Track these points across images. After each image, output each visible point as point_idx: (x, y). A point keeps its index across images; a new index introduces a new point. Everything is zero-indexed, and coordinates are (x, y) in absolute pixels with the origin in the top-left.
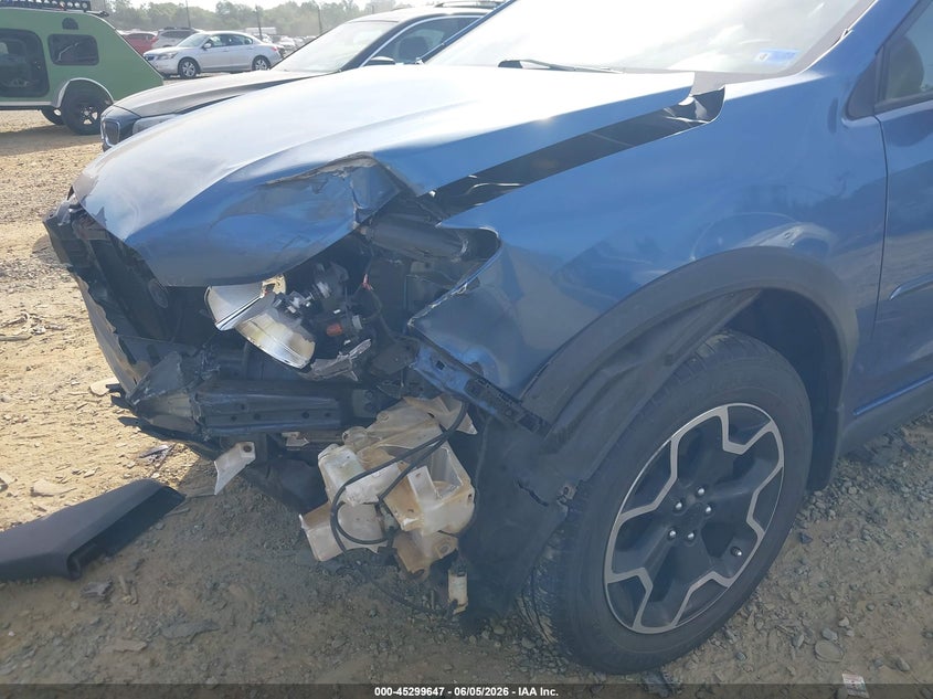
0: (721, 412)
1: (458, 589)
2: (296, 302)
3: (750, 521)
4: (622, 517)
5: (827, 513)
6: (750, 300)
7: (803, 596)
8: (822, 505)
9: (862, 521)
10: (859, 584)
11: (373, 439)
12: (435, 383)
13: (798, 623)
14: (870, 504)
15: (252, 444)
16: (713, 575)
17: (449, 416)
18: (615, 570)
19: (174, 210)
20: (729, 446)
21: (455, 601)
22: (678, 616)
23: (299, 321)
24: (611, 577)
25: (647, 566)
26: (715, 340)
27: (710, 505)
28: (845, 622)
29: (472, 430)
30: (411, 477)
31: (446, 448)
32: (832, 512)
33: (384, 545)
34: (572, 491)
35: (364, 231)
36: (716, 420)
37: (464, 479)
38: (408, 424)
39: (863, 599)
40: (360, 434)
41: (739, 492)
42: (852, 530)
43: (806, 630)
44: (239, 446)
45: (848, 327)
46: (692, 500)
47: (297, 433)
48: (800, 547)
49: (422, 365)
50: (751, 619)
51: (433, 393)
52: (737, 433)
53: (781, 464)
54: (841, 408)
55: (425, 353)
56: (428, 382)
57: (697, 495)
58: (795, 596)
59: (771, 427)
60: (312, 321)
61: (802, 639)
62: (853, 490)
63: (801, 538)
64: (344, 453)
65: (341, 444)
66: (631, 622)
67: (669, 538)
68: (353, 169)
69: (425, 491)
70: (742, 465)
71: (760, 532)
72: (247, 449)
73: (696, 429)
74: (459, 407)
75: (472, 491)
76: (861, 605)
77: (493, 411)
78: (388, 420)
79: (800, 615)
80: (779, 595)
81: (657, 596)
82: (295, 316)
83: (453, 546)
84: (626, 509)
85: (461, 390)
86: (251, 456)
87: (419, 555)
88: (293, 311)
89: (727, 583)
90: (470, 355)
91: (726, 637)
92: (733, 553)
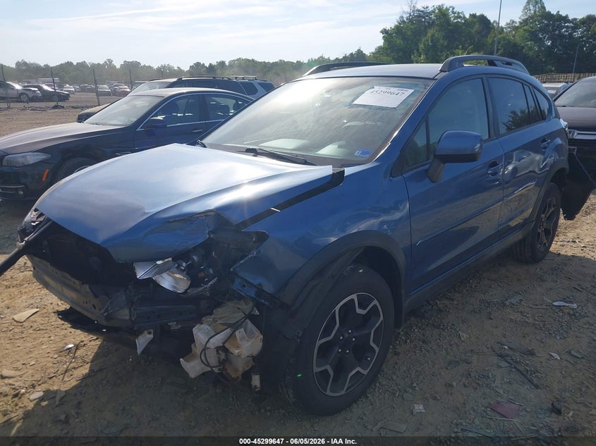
0: (354, 297)
1: (256, 381)
2: (184, 264)
3: (372, 344)
4: (319, 343)
5: (406, 341)
6: (362, 250)
7: (397, 377)
8: (403, 338)
9: (421, 343)
10: (420, 369)
11: (215, 321)
12: (242, 293)
13: (396, 388)
14: (424, 335)
15: (152, 331)
16: (358, 369)
17: (247, 307)
18: (318, 366)
19: (127, 229)
20: (359, 311)
21: (256, 386)
22: (345, 388)
23: (185, 272)
24: (317, 370)
25: (330, 364)
26: (348, 268)
27: (354, 337)
28: (415, 384)
29: (257, 313)
30: (237, 333)
31: (248, 321)
32: (408, 341)
33: (221, 367)
34: (301, 333)
35: (212, 236)
36: (352, 300)
37: (257, 332)
38: (229, 312)
39: (421, 375)
40: (210, 319)
41: (366, 332)
42: (417, 347)
43: (399, 390)
44: (146, 332)
45: (401, 259)
46: (347, 335)
47: (175, 323)
48: (395, 357)
49: (236, 286)
50: (377, 389)
51: (240, 298)
52: (362, 306)
53: (382, 318)
54: (403, 292)
55: (238, 281)
56: (239, 293)
57: (349, 333)
58: (394, 377)
59: (375, 302)
60: (192, 273)
61: (397, 394)
62: (416, 330)
63: (396, 354)
64: (205, 327)
65: (202, 324)
66: (326, 391)
67: (339, 353)
68: (207, 215)
69: (243, 338)
70: (366, 319)
71: (377, 349)
72: (150, 333)
73: (344, 305)
74: (251, 304)
75: (262, 337)
76: (421, 377)
77: (267, 303)
78: (219, 312)
79: (397, 384)
80: (388, 378)
81: (335, 380)
82: (183, 271)
83: (251, 363)
84: (321, 338)
85: (253, 296)
86: (151, 336)
87: (236, 370)
88: (183, 268)
89: (365, 372)
90: (256, 281)
91: (367, 397)
92: (366, 359)
